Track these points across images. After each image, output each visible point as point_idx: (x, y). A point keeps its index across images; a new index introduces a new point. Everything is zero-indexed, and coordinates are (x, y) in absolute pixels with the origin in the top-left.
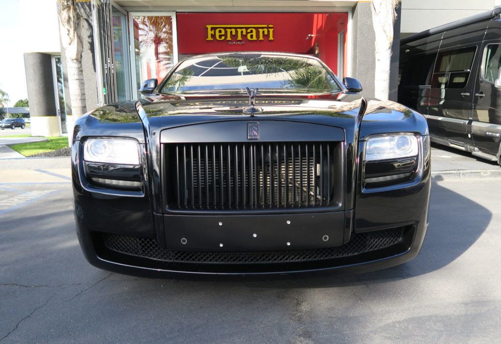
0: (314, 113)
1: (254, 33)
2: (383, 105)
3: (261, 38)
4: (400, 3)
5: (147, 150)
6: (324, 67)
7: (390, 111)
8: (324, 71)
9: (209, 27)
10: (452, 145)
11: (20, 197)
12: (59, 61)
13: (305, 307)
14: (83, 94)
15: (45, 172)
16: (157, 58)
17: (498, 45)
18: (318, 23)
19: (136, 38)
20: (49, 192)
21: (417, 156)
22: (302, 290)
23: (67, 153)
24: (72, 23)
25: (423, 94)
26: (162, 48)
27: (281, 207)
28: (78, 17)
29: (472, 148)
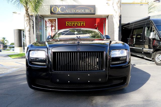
0: (96, 43)
1: (79, 24)
2: (117, 42)
3: (81, 25)
4: (121, 15)
5: (48, 55)
6: (100, 33)
7: (119, 43)
8: (100, 34)
9: (67, 22)
10: (138, 55)
11: (10, 70)
12: (24, 31)
13: (94, 102)
14: (30, 41)
15: (18, 63)
16: (52, 31)
17: (150, 27)
18: (98, 21)
19: (46, 25)
20: (19, 68)
21: (127, 56)
22: (93, 97)
23: (25, 57)
24: (28, 21)
25: (129, 41)
26: (53, 28)
27: (87, 70)
28: (30, 19)
29: (144, 56)
